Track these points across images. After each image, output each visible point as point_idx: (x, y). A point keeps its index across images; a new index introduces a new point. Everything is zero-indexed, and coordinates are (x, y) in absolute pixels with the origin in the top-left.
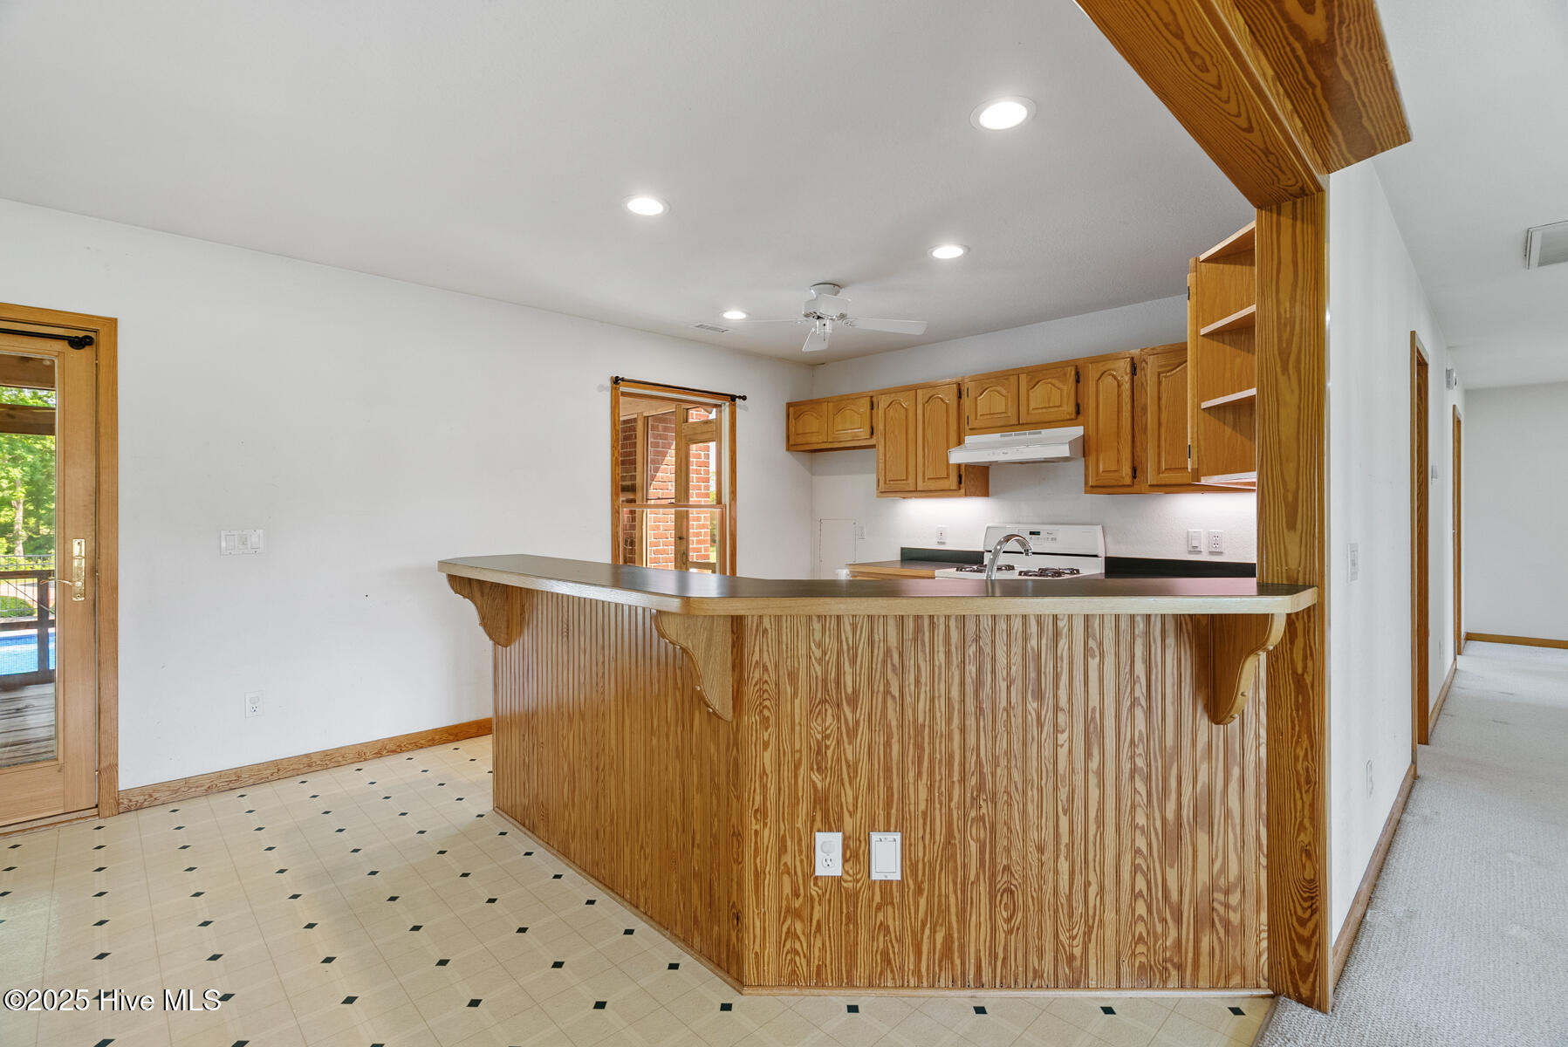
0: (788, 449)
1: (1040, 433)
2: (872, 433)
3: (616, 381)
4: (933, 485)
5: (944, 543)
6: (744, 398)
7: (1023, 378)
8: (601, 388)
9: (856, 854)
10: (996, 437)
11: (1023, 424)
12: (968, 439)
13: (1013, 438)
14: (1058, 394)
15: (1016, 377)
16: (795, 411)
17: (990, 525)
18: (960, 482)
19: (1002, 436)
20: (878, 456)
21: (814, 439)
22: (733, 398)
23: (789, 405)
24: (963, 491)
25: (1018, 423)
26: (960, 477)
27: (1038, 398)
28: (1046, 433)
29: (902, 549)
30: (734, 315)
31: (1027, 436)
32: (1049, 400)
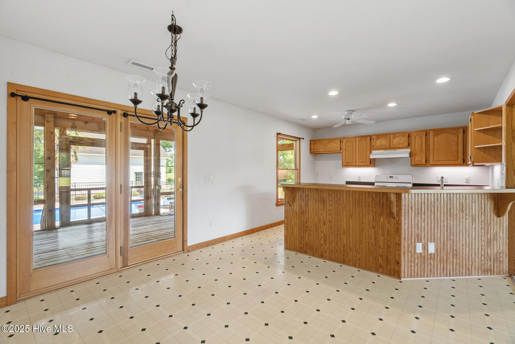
0: (310, 153)
1: (397, 150)
2: (341, 149)
3: (278, 134)
4: (361, 164)
5: (360, 180)
6: (303, 139)
7: (392, 136)
8: (275, 136)
9: (425, 248)
10: (382, 151)
11: (391, 148)
12: (373, 152)
13: (388, 152)
14: (404, 140)
15: (389, 135)
16: (312, 142)
17: (377, 175)
18: (371, 163)
19: (384, 151)
20: (343, 156)
21: (320, 151)
22: (300, 139)
23: (311, 141)
24: (371, 166)
25: (390, 147)
26: (370, 162)
27: (396, 141)
28: (398, 150)
29: (346, 181)
30: (315, 117)
31: (392, 151)
32: (400, 142)
